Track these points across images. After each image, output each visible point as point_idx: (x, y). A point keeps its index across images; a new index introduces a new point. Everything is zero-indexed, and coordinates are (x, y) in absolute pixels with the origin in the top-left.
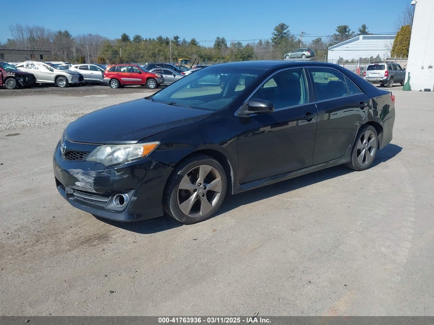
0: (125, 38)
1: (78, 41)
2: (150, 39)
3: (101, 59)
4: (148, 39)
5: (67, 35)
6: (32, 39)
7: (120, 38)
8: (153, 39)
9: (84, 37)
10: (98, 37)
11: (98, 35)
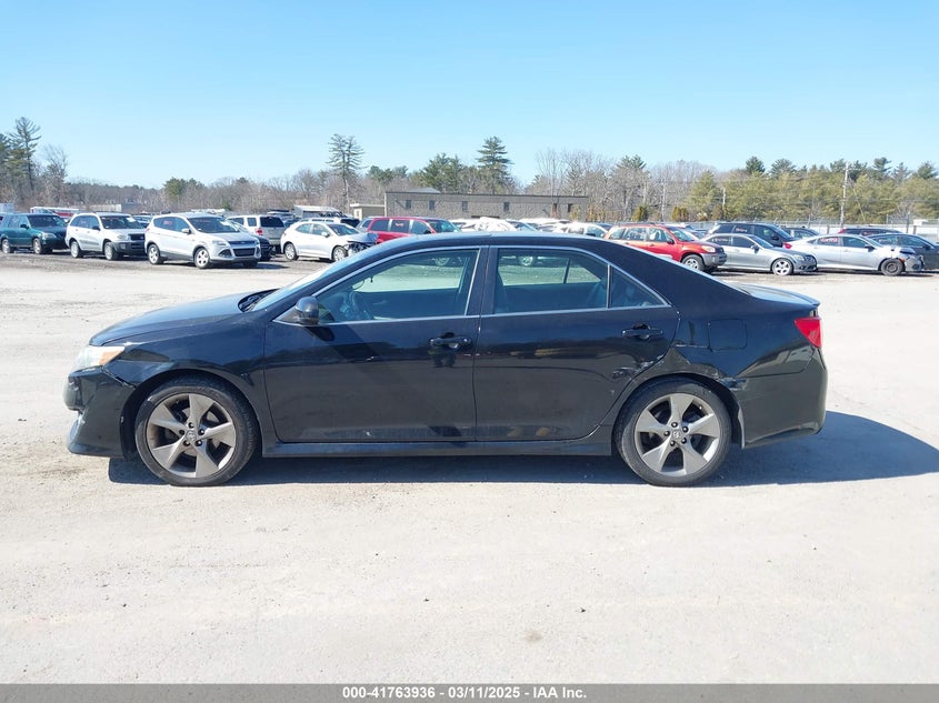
0: (755, 166)
1: (656, 176)
2: (815, 167)
3: (680, 211)
4: (809, 167)
5: (636, 165)
6: (574, 175)
7: (744, 166)
8: (822, 167)
9: (669, 168)
10: (696, 166)
11: (696, 163)
